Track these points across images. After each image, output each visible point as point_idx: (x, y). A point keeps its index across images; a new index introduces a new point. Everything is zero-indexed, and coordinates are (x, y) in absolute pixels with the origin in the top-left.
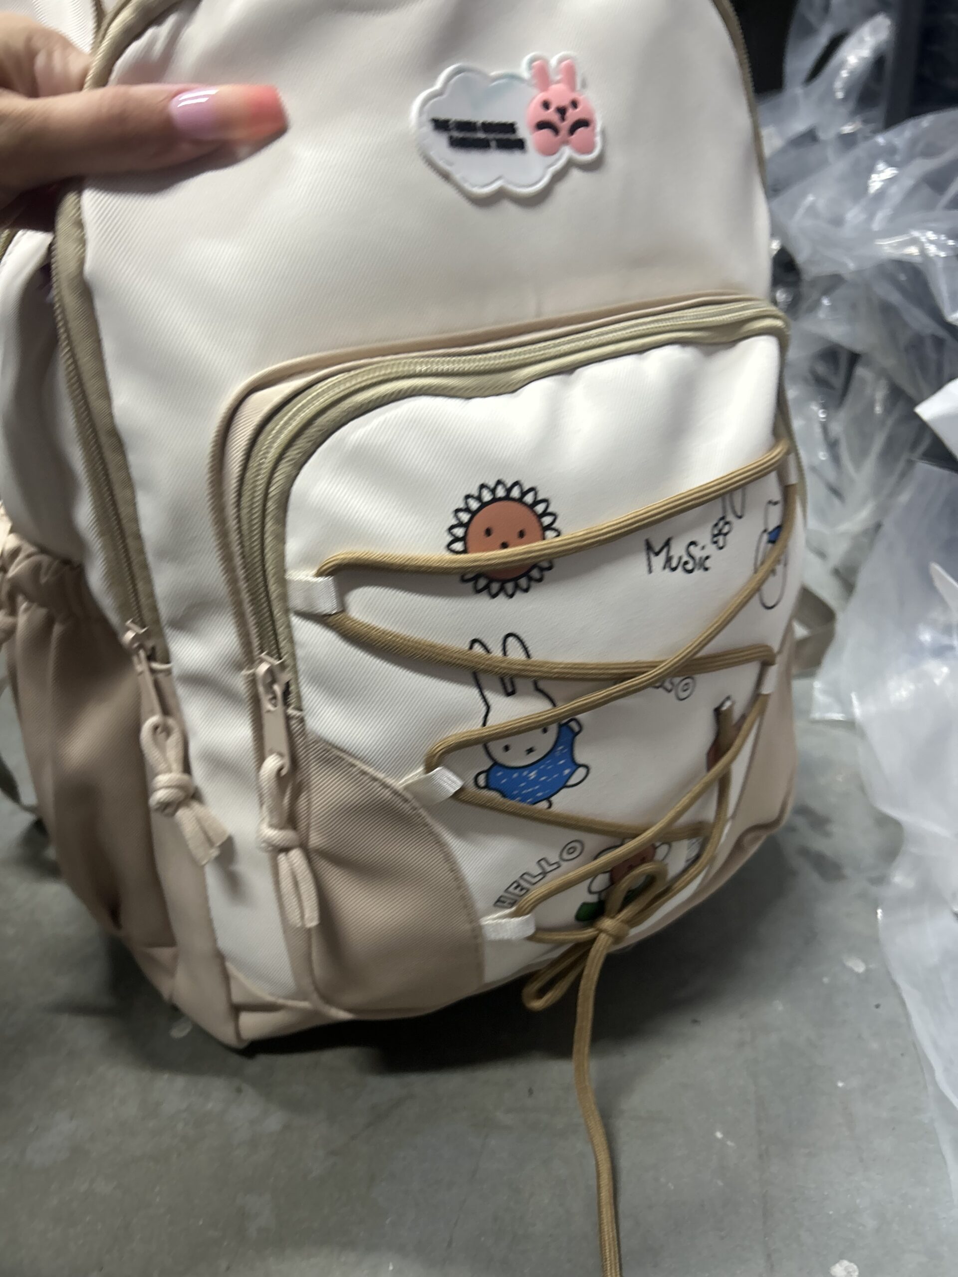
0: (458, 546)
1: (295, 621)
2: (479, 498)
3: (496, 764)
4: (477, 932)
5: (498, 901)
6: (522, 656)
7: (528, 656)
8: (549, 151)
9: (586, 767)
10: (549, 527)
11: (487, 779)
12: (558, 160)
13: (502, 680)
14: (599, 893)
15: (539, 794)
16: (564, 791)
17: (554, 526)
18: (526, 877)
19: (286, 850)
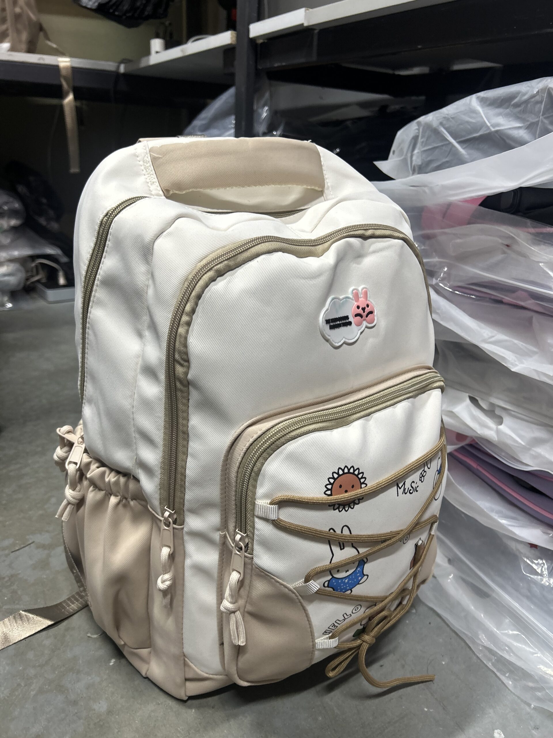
0: (329, 492)
1: (256, 520)
2: (338, 473)
3: (333, 577)
4: (314, 645)
5: (325, 632)
6: (348, 533)
7: (351, 533)
8: (359, 324)
9: (368, 576)
10: (363, 483)
11: (328, 583)
12: (362, 327)
13: (339, 543)
14: (364, 625)
15: (348, 588)
16: (358, 585)
17: (365, 482)
18: (337, 621)
19: (234, 612)
